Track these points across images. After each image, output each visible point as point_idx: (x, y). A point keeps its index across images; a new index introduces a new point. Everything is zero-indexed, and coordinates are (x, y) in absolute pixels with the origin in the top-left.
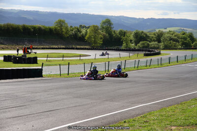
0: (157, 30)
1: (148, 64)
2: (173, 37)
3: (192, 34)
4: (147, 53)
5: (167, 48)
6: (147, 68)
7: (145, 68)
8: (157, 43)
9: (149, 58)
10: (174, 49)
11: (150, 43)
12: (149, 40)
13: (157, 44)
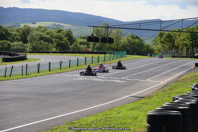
0: (22, 25)
1: (8, 73)
2: (44, 35)
3: (70, 32)
4: (6, 57)
5: (35, 50)
6: (6, 78)
7: (4, 79)
8: (21, 43)
9: (9, 65)
10: (45, 52)
11: (11, 44)
12: (9, 38)
13: (21, 45)
